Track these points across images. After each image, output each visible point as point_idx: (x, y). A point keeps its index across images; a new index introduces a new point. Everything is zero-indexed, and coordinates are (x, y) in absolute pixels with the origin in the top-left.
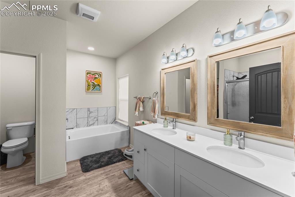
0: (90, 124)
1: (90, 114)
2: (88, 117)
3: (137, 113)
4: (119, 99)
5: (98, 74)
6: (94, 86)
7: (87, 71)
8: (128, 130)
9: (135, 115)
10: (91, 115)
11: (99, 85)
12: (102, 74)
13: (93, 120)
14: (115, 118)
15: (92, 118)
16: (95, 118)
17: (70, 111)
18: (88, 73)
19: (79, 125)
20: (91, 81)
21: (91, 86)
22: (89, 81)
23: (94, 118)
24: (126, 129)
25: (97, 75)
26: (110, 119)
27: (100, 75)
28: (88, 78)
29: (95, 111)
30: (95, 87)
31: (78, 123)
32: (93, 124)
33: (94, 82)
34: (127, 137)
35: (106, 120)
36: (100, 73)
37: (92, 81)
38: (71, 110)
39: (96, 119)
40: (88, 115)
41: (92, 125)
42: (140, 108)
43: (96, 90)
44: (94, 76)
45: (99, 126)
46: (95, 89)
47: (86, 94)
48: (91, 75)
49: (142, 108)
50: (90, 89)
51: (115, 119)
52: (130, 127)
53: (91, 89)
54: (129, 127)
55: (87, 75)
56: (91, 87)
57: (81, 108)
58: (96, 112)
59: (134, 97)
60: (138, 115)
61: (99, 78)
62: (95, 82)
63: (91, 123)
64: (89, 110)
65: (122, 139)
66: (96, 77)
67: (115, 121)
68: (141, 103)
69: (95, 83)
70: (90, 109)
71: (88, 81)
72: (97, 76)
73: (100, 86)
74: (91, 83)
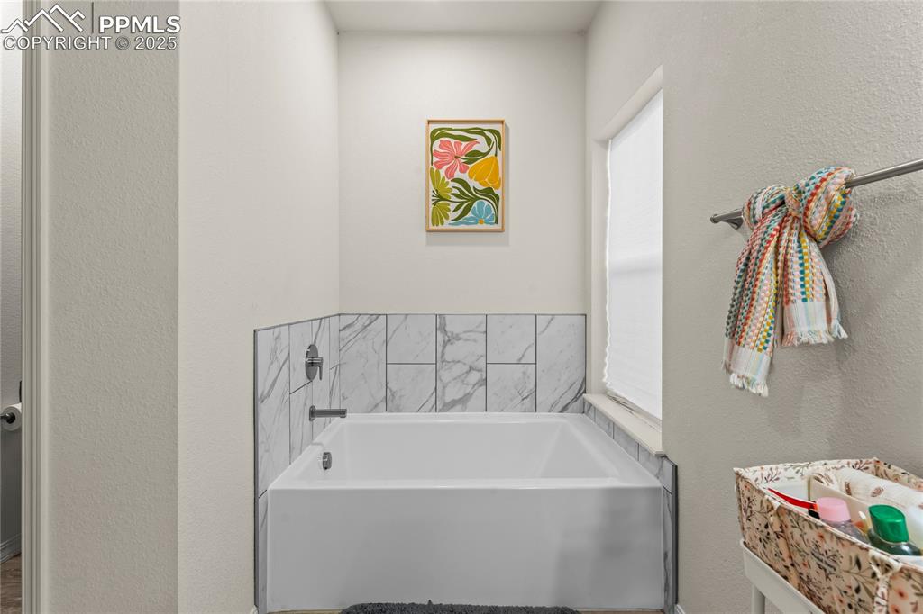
0: (448, 399)
1: (449, 347)
2: (440, 361)
3: (752, 363)
4: (603, 270)
5: (488, 134)
6: (468, 198)
7: (430, 122)
8: (657, 483)
9: (734, 379)
10: (452, 352)
11: (489, 193)
12: (507, 129)
13: (461, 378)
14: (585, 379)
15: (458, 369)
16: (471, 368)
17: (358, 326)
18: (434, 131)
19: (397, 397)
20: (450, 173)
21: (453, 198)
22: (442, 172)
23: (467, 368)
24: (648, 479)
25: (480, 138)
26: (556, 387)
27: (497, 137)
28: (435, 159)
29: (472, 335)
30: (472, 204)
31: (394, 389)
32: (462, 402)
33: (465, 177)
34: (657, 542)
35: (532, 386)
36: (498, 127)
37: (458, 175)
38: (365, 320)
39: (475, 377)
40: (440, 349)
41: (459, 407)
42: (798, 310)
43: (478, 219)
44: (464, 144)
45: (494, 417)
46: (470, 214)
47: (429, 243)
48: (453, 141)
49: (818, 304)
50: (447, 217)
51: (583, 390)
52: (675, 468)
53: (453, 216)
54: (668, 468)
55: (433, 141)
56: (452, 206)
57: (407, 315)
58: (475, 341)
59: (714, 221)
60: (763, 390)
61: (492, 154)
62: (471, 177)
63: (453, 393)
64: (441, 323)
65: (612, 547)
66: (475, 148)
67: (578, 400)
68: (813, 250)
69: (473, 184)
70: (447, 317)
71: (433, 176)
72: (481, 145)
73: (496, 198)
74: (451, 184)
